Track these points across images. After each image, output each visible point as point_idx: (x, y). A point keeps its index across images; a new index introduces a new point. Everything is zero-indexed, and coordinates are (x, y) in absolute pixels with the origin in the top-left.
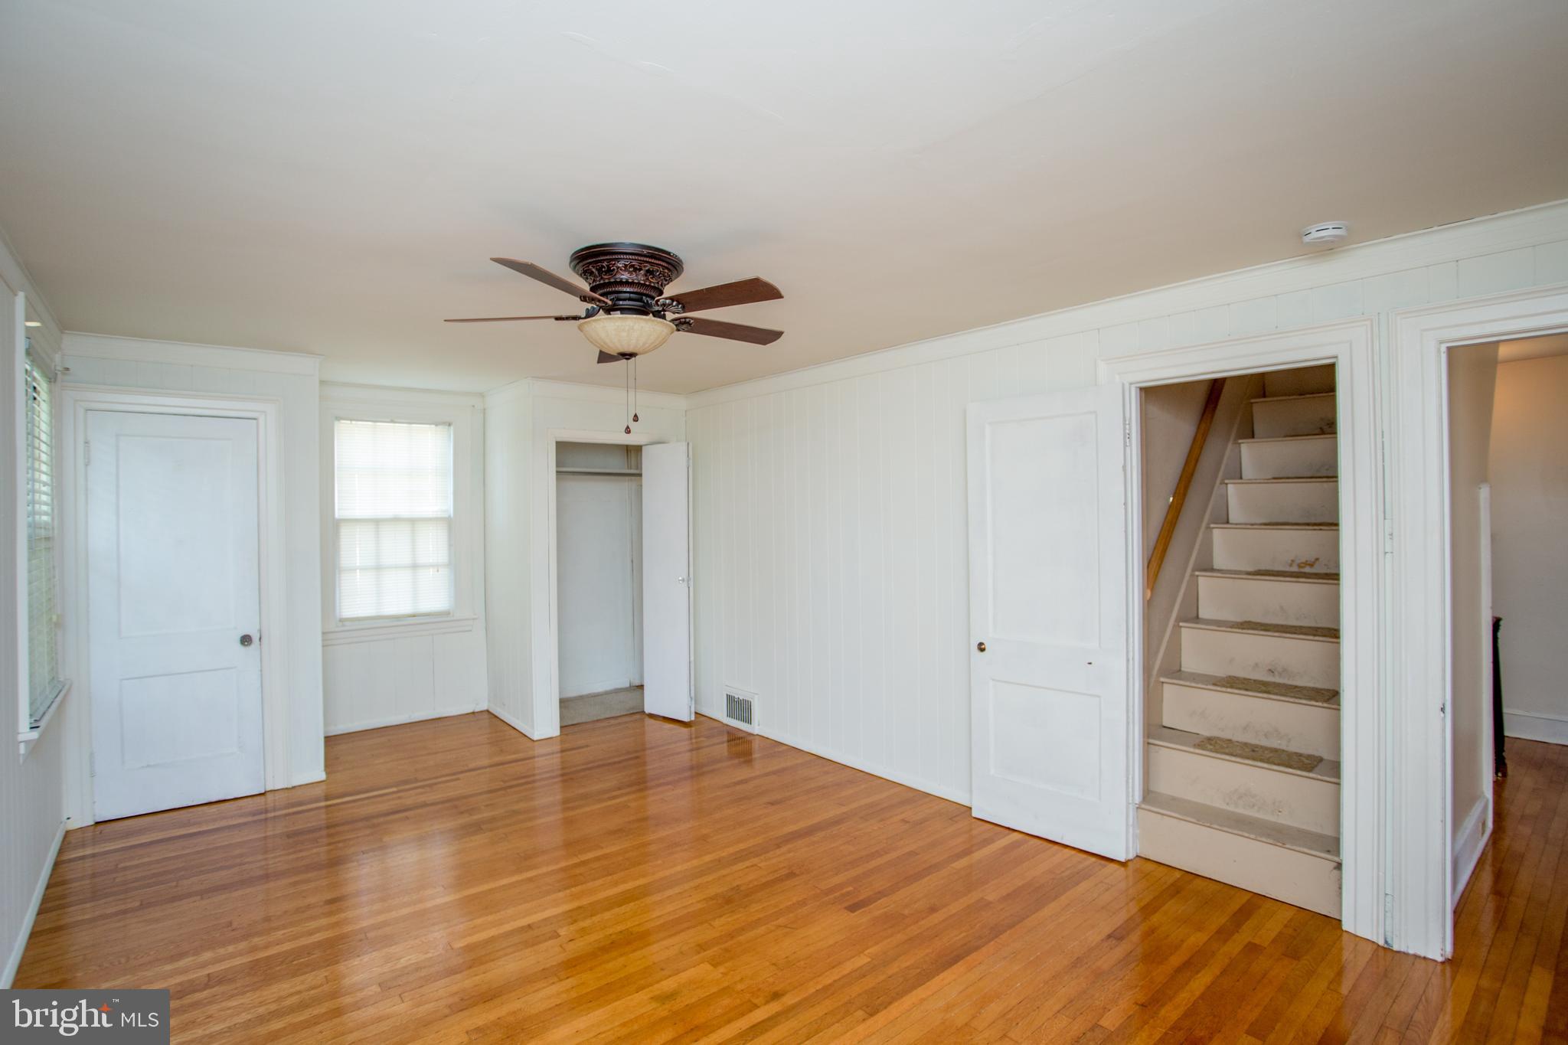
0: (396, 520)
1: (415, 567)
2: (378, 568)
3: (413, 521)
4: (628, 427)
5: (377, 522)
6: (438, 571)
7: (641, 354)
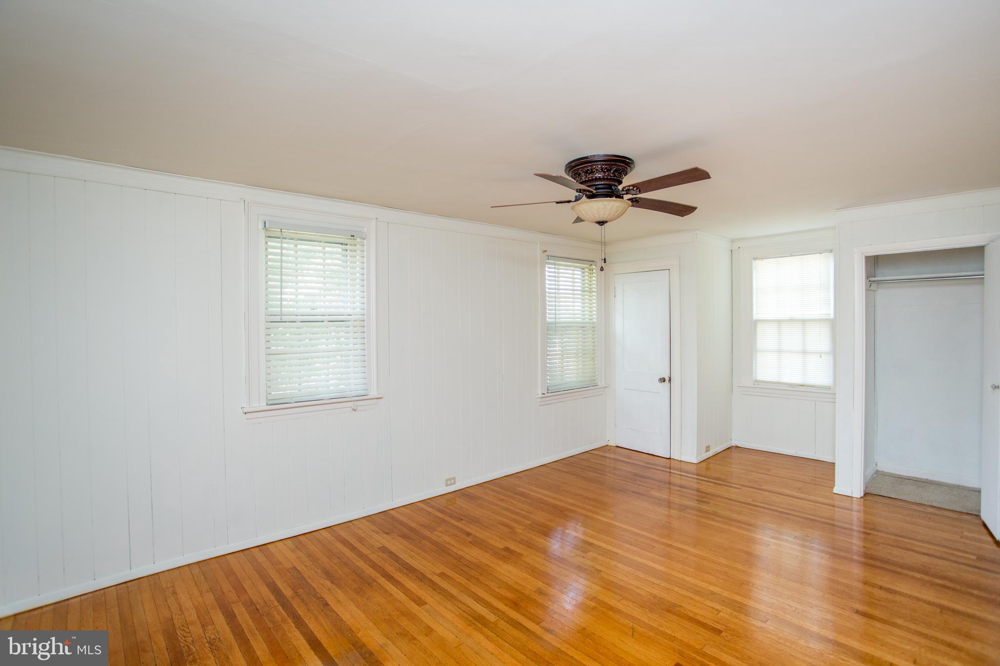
0: (792, 320)
1: (804, 352)
2: (780, 351)
3: (804, 321)
4: (602, 267)
5: (779, 322)
6: (821, 357)
7: (609, 221)
